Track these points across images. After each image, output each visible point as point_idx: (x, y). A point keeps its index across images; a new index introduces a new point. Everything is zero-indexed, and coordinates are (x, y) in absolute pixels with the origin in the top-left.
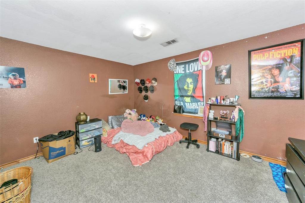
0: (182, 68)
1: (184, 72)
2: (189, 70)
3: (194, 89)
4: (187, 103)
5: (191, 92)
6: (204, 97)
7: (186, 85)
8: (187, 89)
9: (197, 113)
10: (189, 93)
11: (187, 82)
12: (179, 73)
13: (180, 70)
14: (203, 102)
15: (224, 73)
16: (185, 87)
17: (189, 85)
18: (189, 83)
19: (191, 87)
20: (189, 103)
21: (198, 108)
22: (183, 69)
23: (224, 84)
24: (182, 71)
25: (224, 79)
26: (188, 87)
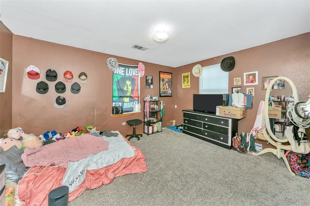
0: (122, 70)
1: (124, 74)
2: (128, 73)
3: (132, 91)
4: (126, 103)
5: (129, 93)
6: (139, 97)
7: (126, 87)
8: (126, 90)
9: (133, 111)
10: (128, 94)
11: (127, 84)
12: (119, 74)
13: (120, 71)
14: (138, 100)
15: (150, 81)
16: (125, 89)
17: (129, 86)
18: (129, 85)
19: (130, 88)
20: (128, 102)
21: (133, 106)
22: (124, 71)
23: (150, 88)
24: (122, 73)
25: (150, 85)
26: (127, 88)
